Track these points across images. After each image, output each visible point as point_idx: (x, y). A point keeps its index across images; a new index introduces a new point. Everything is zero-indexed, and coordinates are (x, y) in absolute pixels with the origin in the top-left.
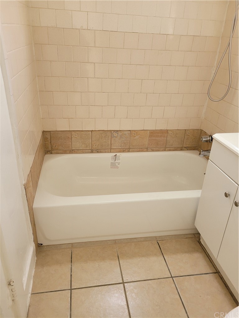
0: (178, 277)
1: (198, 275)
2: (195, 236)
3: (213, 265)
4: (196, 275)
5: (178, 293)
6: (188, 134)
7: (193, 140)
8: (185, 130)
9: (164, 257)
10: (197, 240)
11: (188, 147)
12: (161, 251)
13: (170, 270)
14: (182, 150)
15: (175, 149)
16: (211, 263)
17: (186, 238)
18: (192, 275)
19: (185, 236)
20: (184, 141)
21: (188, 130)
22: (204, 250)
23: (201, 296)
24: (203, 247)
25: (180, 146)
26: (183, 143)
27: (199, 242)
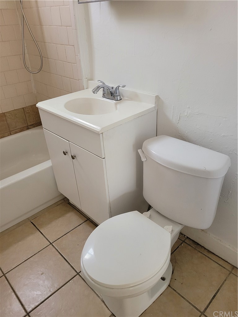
0: (56, 240)
1: (73, 229)
2: (64, 200)
3: (83, 216)
4: (72, 230)
5: (59, 253)
6: (28, 111)
7: (35, 116)
8: (23, 108)
9: (40, 231)
10: (67, 202)
11: (34, 124)
12: (36, 228)
13: (48, 239)
14: (28, 129)
15: (22, 130)
16: (82, 214)
17: (57, 205)
18: (68, 233)
19: (56, 204)
20: (26, 120)
21: (25, 108)
22: (74, 208)
23: (78, 245)
24: (73, 206)
25: (25, 126)
26: (27, 121)
27: (69, 204)
